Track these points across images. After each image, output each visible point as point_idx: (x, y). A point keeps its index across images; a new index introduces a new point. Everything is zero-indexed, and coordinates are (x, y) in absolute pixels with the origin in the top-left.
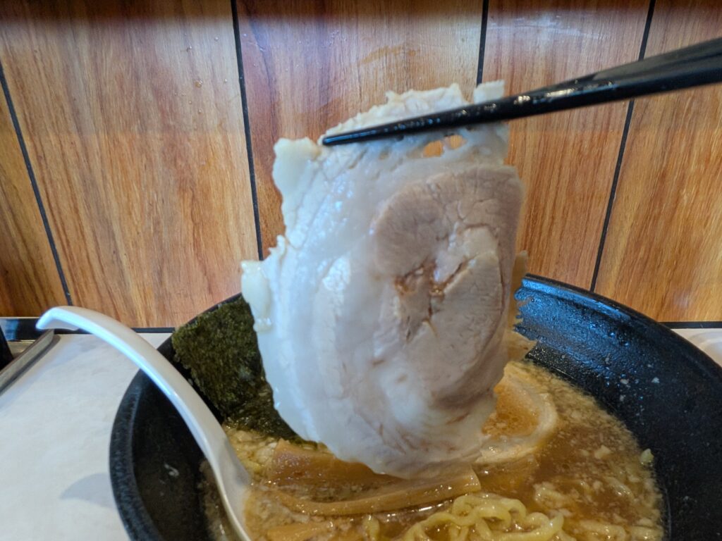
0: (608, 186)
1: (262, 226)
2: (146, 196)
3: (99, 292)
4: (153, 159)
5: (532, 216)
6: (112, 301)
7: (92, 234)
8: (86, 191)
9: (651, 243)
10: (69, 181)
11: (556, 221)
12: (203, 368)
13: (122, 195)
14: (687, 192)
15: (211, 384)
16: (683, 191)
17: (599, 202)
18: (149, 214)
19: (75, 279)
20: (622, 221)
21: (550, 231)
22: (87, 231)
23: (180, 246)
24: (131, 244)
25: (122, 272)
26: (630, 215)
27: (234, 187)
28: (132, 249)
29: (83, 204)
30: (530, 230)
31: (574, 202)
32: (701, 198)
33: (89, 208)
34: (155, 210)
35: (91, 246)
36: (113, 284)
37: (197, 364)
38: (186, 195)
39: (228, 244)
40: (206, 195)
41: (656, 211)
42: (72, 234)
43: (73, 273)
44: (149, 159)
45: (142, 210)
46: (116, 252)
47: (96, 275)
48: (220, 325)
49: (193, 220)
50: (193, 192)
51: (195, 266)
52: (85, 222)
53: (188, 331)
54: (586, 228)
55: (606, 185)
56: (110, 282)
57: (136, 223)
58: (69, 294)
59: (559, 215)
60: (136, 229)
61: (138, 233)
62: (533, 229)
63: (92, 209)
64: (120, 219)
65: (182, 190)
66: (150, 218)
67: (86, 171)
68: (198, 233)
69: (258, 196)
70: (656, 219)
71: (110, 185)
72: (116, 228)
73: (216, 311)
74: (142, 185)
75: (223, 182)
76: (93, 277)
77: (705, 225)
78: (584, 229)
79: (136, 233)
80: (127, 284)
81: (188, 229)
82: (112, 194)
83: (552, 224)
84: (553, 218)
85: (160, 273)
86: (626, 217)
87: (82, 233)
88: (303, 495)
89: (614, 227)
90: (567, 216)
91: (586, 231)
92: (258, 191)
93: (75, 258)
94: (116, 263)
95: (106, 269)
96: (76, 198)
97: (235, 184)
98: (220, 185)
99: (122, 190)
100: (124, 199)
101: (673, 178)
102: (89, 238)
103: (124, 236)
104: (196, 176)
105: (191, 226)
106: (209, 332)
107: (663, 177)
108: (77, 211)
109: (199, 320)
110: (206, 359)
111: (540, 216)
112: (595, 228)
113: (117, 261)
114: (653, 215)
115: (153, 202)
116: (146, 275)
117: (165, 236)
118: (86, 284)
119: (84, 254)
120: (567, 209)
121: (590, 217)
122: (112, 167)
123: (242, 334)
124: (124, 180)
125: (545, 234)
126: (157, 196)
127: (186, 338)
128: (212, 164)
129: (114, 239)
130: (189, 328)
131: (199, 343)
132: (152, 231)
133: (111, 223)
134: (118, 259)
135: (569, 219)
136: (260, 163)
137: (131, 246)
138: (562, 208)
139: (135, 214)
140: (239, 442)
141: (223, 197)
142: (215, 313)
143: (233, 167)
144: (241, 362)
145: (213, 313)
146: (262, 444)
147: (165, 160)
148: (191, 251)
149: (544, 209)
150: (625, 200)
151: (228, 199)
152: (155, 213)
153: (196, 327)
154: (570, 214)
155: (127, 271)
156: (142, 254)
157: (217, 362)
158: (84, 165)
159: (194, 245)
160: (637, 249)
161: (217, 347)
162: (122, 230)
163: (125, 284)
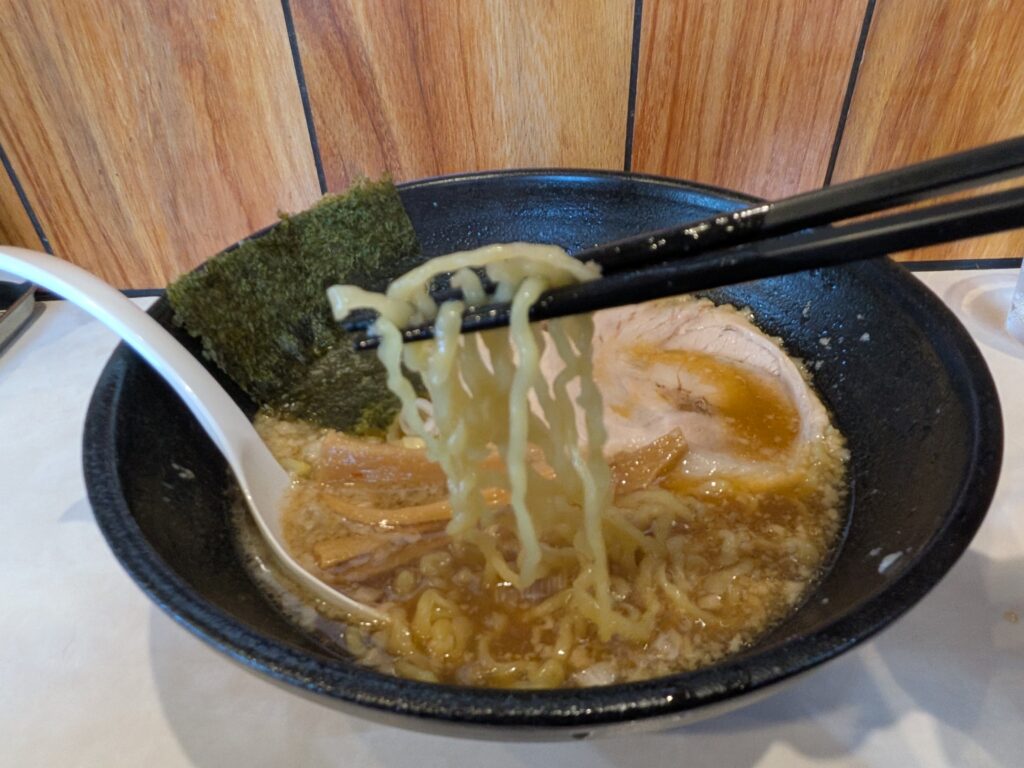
0: (853, 38)
1: (317, 122)
2: (133, 77)
3: (89, 236)
4: (133, 12)
5: (732, 95)
6: (110, 248)
7: (61, 143)
8: (39, 71)
9: (914, 136)
10: (10, 55)
11: (768, 101)
12: (222, 336)
13: (95, 75)
14: (977, 47)
15: (236, 359)
16: (971, 44)
17: (838, 68)
18: (142, 107)
19: (51, 217)
20: (871, 100)
21: (760, 117)
22: (53, 137)
23: (196, 158)
24: (122, 157)
25: (116, 203)
26: (885, 88)
27: (265, 56)
28: (125, 166)
29: (38, 91)
30: (729, 118)
31: (799, 67)
32: (998, 55)
33: (48, 98)
34: (149, 100)
35: (64, 164)
36: (108, 222)
37: (212, 330)
38: (194, 73)
39: (269, 155)
40: (225, 73)
41: (926, 81)
42: (31, 143)
43: (46, 206)
44: (127, 13)
45: (130, 100)
46: (102, 171)
47: (80, 210)
48: (245, 274)
49: (210, 116)
50: (204, 67)
51: (224, 189)
52: (47, 124)
53: (193, 280)
54: (816, 112)
55: (850, 38)
56: (102, 220)
57: (125, 123)
58: (46, 240)
59: (773, 91)
60: (128, 135)
61: (131, 139)
62: (733, 115)
63: (54, 99)
64: (99, 116)
65: (186, 64)
66: (145, 113)
67: (32, 35)
68: (221, 136)
69: (305, 71)
70: (925, 93)
71: (73, 59)
72: (96, 132)
73: (236, 251)
74: (124, 58)
75: (248, 48)
76: (77, 212)
77: (1000, 103)
78: (812, 113)
79: (128, 140)
80: (128, 222)
81: (204, 131)
82: (79, 73)
83: (763, 105)
84: (764, 96)
85: (174, 204)
86: (877, 93)
87: (47, 141)
88: (364, 501)
89: (858, 109)
90: (787, 92)
91: (814, 117)
92: (303, 63)
93: (44, 183)
94: (105, 188)
95: (92, 198)
96: (25, 84)
97: (268, 52)
98: (244, 54)
99: (93, 67)
100: (100, 83)
101: (959, 21)
102: (59, 150)
103: (110, 144)
104: (204, 39)
105: (208, 126)
106: (228, 283)
107: (942, 19)
108: (31, 105)
109: (210, 266)
110: (227, 322)
111: (744, 95)
112: (830, 112)
113: (107, 185)
114: (920, 89)
115: (144, 87)
116: (153, 207)
117: (172, 142)
118: (67, 222)
119: (56, 176)
120: (786, 80)
121: (823, 93)
122: (71, 26)
123: (281, 287)
124: (93, 49)
125: (751, 123)
126: (150, 76)
127: (192, 292)
128: (228, 18)
129: (96, 150)
130: (195, 277)
131: (214, 299)
132: (151, 135)
133: (87, 125)
134: (109, 184)
135: (789, 98)
136: (302, 14)
137: (123, 161)
138: (779, 80)
139: (121, 107)
140: (281, 436)
141: (251, 76)
142: (236, 255)
143: (259, 23)
144: (282, 328)
145: (231, 254)
146: (312, 438)
147: (152, 13)
148: (214, 167)
149: (751, 80)
150: (879, 64)
151: (259, 77)
152: (151, 107)
153: (206, 275)
154: (791, 89)
155: (124, 203)
156: (142, 173)
157: (245, 327)
158: (27, 25)
159: (217, 156)
160: (892, 146)
161: (243, 306)
162: (105, 133)
163: (125, 221)
